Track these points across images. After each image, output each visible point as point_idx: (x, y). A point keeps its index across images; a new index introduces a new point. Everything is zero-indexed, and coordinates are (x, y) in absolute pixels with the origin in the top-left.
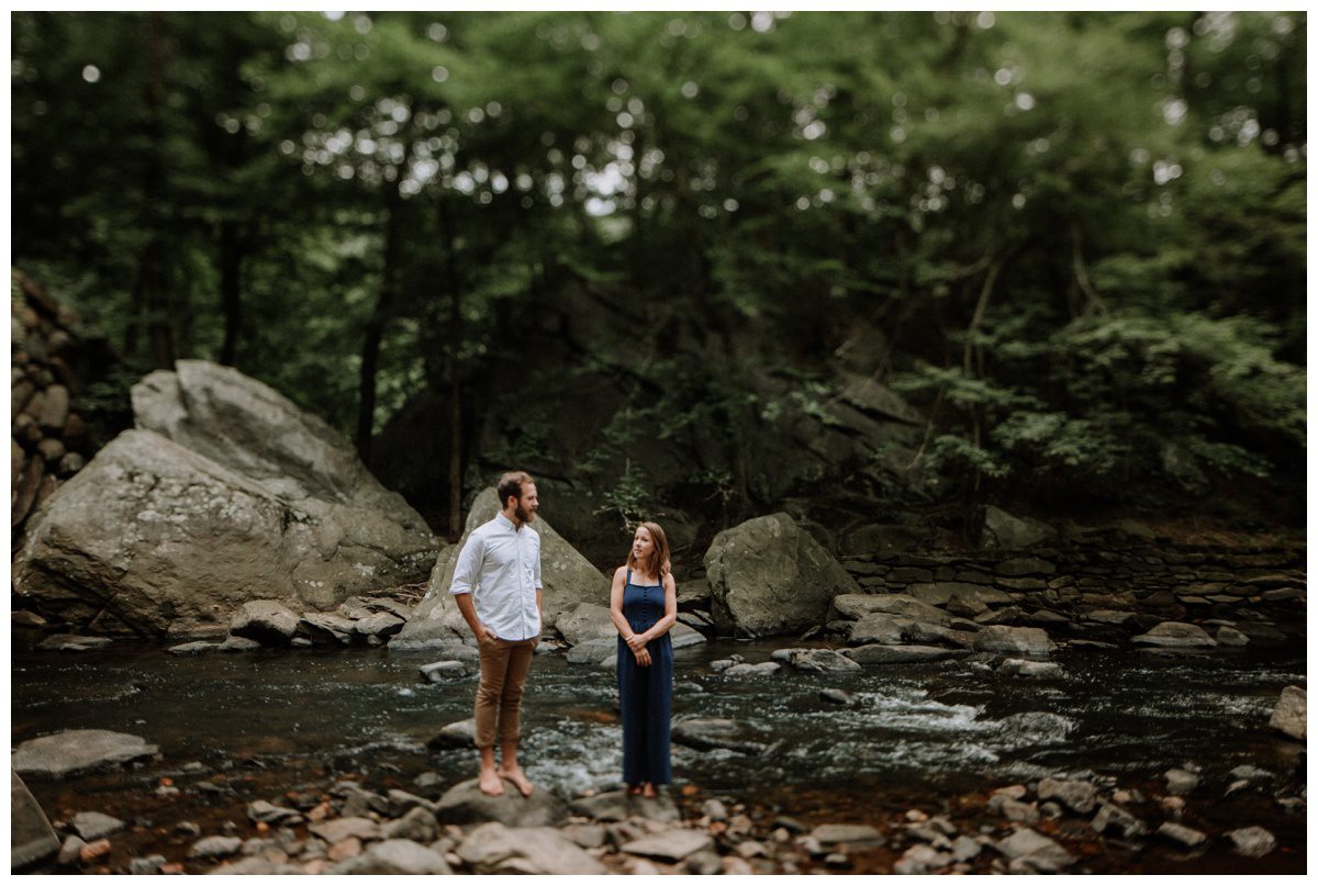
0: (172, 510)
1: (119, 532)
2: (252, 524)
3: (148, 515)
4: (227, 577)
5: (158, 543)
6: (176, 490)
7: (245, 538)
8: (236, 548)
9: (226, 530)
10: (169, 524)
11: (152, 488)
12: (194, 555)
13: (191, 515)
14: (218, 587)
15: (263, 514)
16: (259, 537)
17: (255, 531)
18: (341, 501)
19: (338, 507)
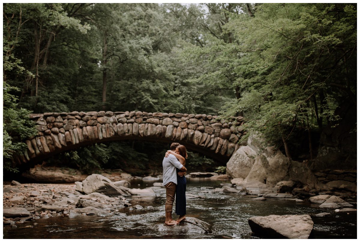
0: (238, 162)
1: (232, 165)
2: (247, 164)
3: (235, 162)
4: (244, 174)
5: (235, 167)
6: (240, 157)
7: (246, 166)
8: (245, 168)
9: (243, 165)
10: (236, 164)
11: (238, 157)
12: (239, 170)
13: (239, 162)
14: (243, 176)
15: (250, 161)
16: (248, 166)
17: (248, 165)
18: (272, 158)
19: (272, 159)
